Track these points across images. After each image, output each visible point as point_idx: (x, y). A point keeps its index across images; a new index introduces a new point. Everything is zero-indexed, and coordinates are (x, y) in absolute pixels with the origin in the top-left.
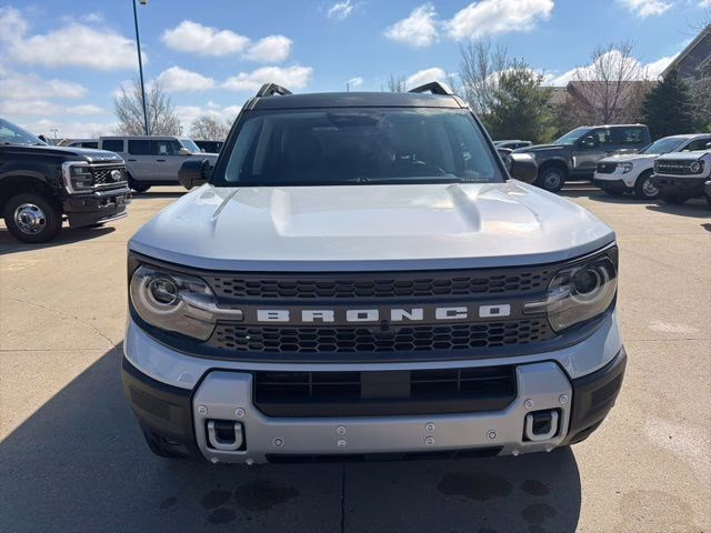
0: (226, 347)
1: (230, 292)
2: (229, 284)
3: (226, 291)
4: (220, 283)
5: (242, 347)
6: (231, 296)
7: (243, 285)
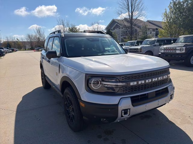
0: (122, 92)
1: (123, 79)
2: (123, 78)
3: (122, 79)
4: (121, 78)
5: (126, 92)
6: (124, 80)
7: (126, 77)
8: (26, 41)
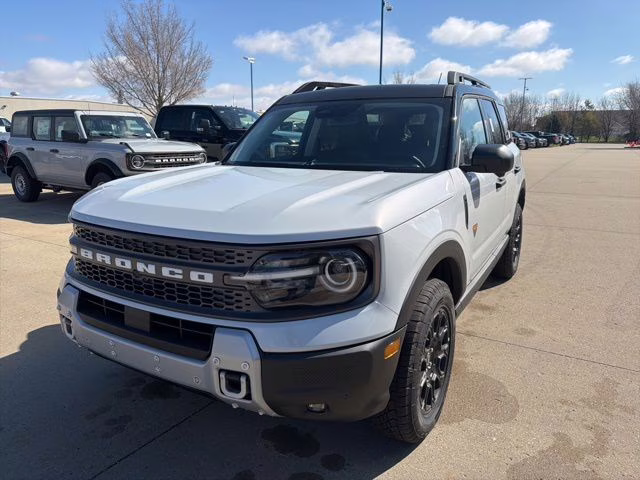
8: (616, 108)
